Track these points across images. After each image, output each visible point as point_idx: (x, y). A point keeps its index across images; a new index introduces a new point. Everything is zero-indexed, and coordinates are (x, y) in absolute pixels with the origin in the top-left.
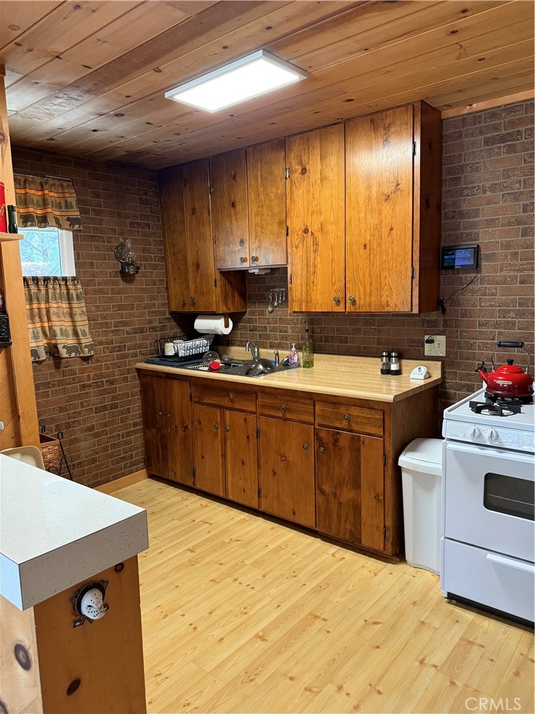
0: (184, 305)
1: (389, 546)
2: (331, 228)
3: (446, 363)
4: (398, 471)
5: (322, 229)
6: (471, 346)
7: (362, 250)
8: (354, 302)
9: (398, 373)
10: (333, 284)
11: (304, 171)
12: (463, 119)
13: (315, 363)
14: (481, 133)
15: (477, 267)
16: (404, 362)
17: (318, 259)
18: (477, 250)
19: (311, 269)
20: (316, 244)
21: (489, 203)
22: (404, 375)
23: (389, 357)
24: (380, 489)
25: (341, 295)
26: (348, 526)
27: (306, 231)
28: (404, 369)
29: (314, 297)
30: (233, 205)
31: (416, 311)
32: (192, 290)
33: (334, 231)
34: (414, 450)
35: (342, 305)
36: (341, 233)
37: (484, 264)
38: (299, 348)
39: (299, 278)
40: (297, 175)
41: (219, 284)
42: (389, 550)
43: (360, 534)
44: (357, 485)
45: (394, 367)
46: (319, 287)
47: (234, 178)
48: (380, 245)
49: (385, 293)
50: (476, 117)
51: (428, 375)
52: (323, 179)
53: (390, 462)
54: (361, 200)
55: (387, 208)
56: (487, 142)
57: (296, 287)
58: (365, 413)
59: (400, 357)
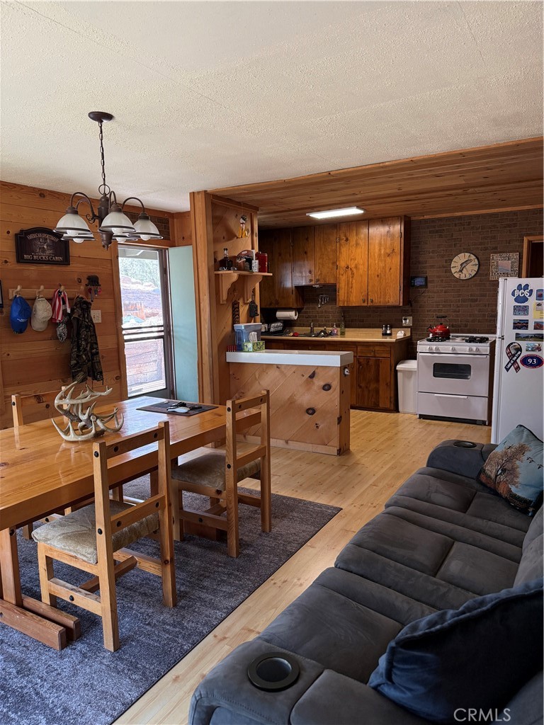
0: (271, 304)
1: (392, 405)
2: (361, 267)
3: (413, 328)
4: (396, 372)
5: (356, 267)
6: (424, 321)
7: (376, 278)
8: (372, 301)
9: (390, 334)
10: (362, 293)
11: (347, 240)
12: (420, 221)
13: (346, 333)
14: (428, 228)
15: (426, 286)
16: (393, 329)
17: (354, 281)
18: (426, 278)
19: (350, 286)
20: (353, 274)
21: (431, 258)
22: (393, 335)
23: (386, 327)
24: (388, 380)
25: (366, 298)
26: (373, 400)
27: (348, 267)
28: (393, 333)
29: (351, 299)
30: (306, 253)
31: (401, 304)
32: (277, 296)
33: (362, 269)
34: (403, 363)
35: (366, 302)
36: (366, 270)
37: (429, 285)
38: (338, 326)
39: (343, 290)
40: (343, 242)
41: (294, 293)
42: (392, 407)
43: (379, 402)
44: (377, 381)
45: (388, 332)
46: (354, 294)
47: (307, 239)
48: (385, 275)
49: (387, 297)
50: (426, 221)
51: (405, 335)
52: (357, 244)
53: (393, 368)
54: (376, 255)
55: (388, 259)
56: (430, 232)
57: (342, 295)
58: (382, 348)
59: (391, 327)
